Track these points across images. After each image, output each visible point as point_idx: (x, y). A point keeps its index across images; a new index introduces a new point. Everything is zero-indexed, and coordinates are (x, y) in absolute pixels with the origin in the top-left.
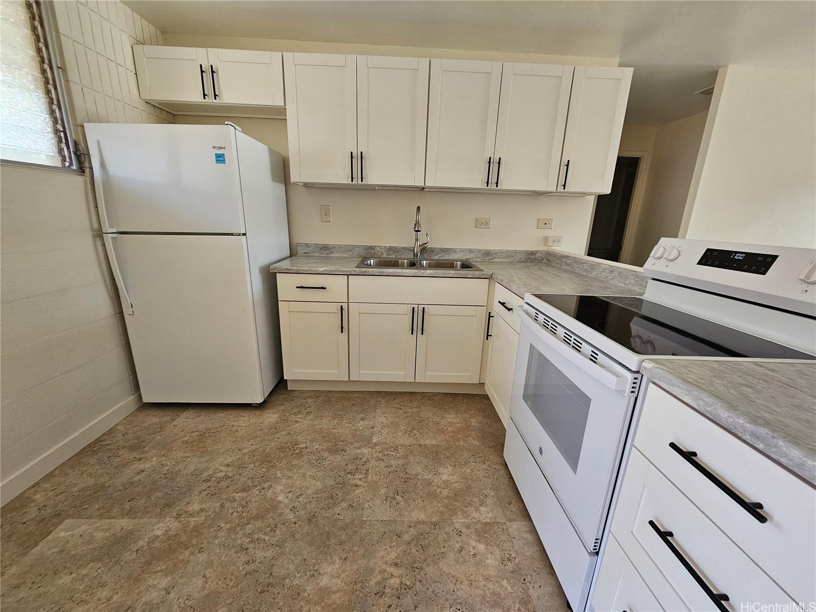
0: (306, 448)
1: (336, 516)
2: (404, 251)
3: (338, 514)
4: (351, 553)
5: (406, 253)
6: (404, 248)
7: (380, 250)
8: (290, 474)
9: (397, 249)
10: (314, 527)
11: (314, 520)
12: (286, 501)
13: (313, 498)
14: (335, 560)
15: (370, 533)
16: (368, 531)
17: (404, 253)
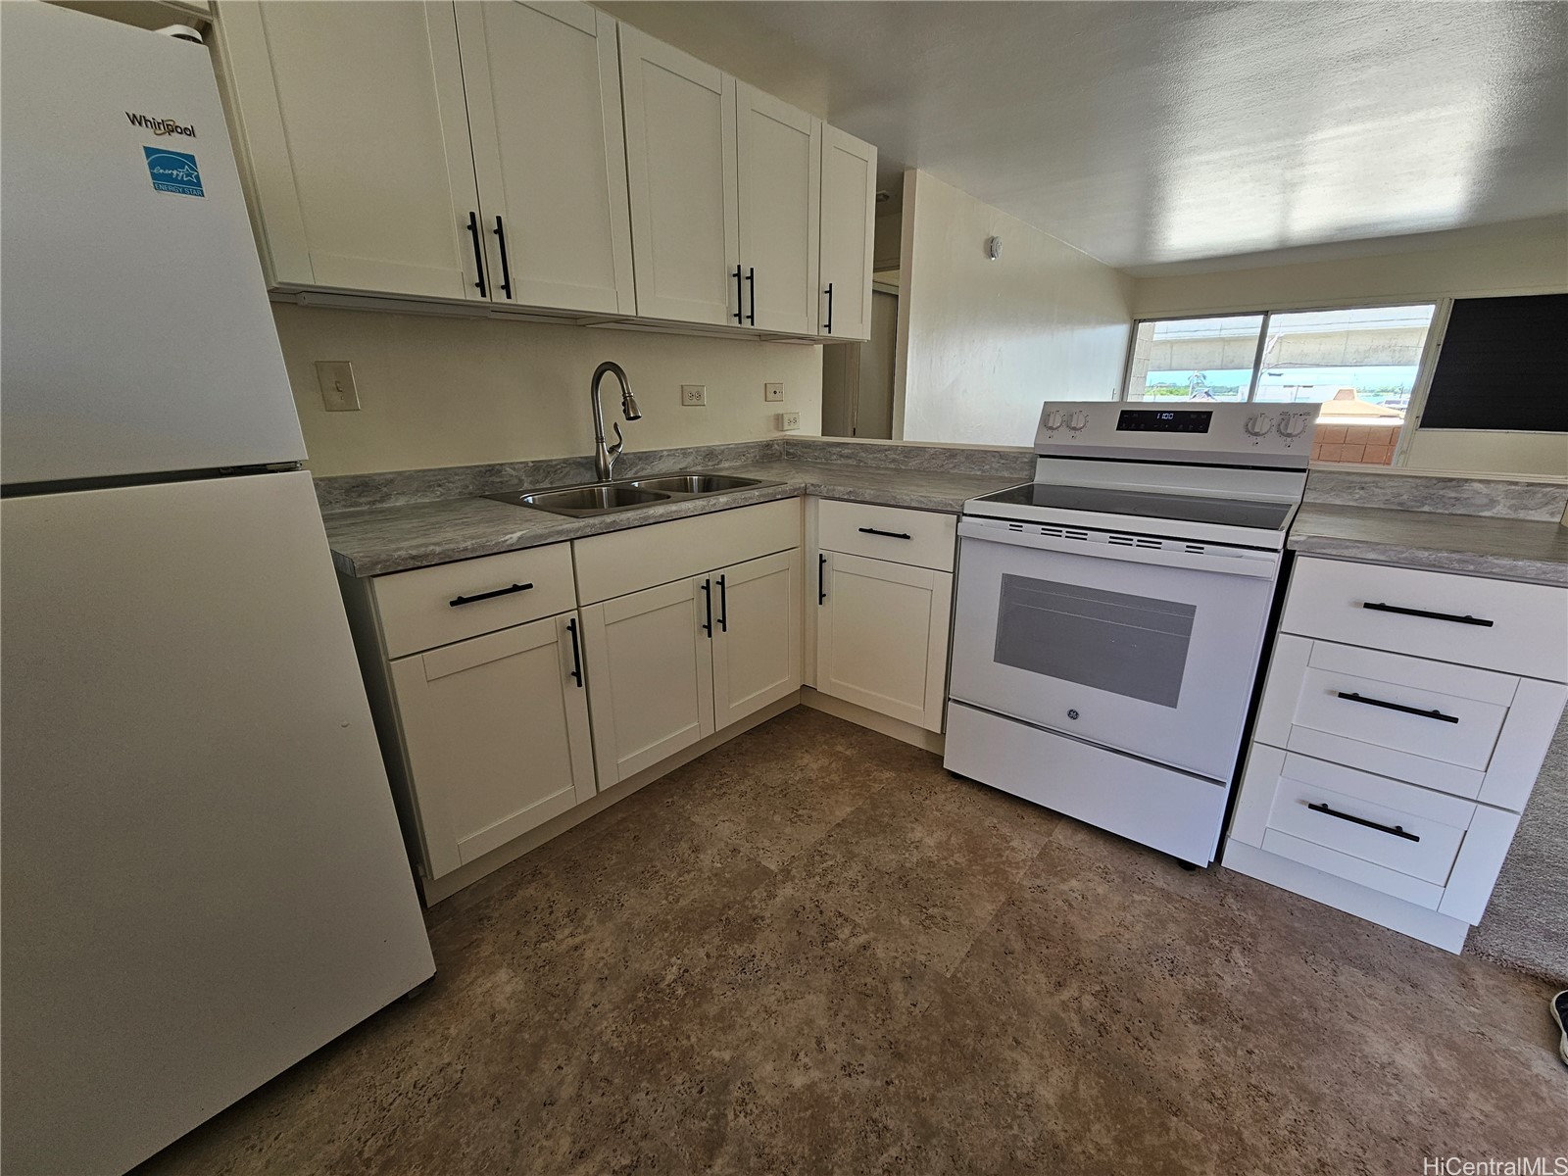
0: (686, 971)
1: (917, 1011)
2: (568, 469)
3: (915, 1005)
4: (1010, 1029)
5: (572, 473)
6: (565, 461)
7: (514, 473)
8: (743, 1033)
9: (552, 466)
10: (919, 1055)
11: (902, 1048)
12: (815, 1074)
13: (843, 1024)
14: (1012, 1058)
15: (982, 982)
16: (976, 983)
17: (568, 473)
